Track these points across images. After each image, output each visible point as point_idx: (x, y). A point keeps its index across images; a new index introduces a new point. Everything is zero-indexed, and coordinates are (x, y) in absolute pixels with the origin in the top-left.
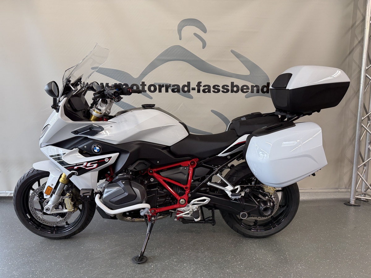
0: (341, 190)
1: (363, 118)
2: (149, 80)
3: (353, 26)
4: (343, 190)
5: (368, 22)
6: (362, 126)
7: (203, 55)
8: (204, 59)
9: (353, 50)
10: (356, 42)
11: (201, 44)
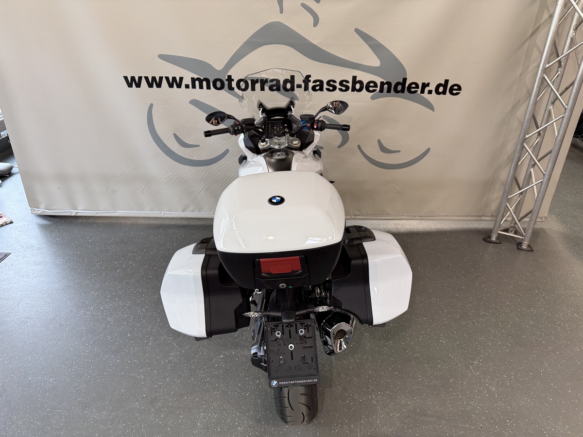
0: (485, 218)
1: (526, 137)
2: (237, 73)
4: (488, 218)
6: (524, 146)
7: (315, 36)
8: (315, 42)
9: (538, 28)
10: (546, 16)
11: (311, 19)
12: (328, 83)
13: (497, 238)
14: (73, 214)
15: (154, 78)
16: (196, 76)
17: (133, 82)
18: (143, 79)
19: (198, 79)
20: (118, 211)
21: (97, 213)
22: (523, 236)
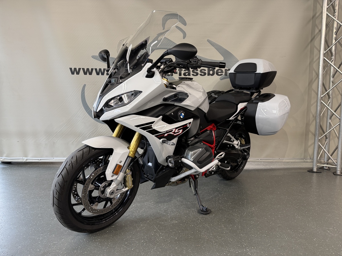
1: (322, 96)
3: (313, 17)
4: (308, 160)
5: (324, 12)
6: (322, 103)
9: (314, 37)
10: (317, 31)
11: (182, 35)
12: (193, 71)
13: (317, 169)
14: (24, 161)
15: (88, 69)
17: (74, 71)
18: (81, 70)
20: (55, 158)
21: (40, 159)
22: (336, 165)
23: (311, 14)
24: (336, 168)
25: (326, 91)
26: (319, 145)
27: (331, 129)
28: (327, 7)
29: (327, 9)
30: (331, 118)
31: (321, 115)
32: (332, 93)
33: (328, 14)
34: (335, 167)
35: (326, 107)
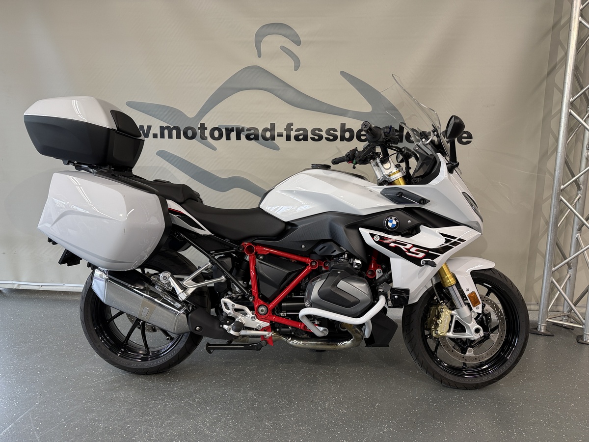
0: (529, 307)
1: (562, 187)
2: (211, 121)
3: (554, 26)
4: (533, 307)
5: (575, 18)
6: (561, 200)
9: (555, 67)
10: (561, 54)
11: (292, 63)
12: (313, 132)
13: (547, 329)
14: (15, 287)
16: (165, 125)
19: (167, 128)
20: (66, 285)
21: (42, 286)
22: (583, 324)
23: (551, 21)
24: (583, 329)
25: (573, 176)
26: (552, 282)
27: (579, 251)
28: (582, 7)
29: (581, 10)
30: (580, 229)
31: (560, 223)
32: (586, 181)
33: (583, 22)
34: (581, 327)
35: (569, 210)
